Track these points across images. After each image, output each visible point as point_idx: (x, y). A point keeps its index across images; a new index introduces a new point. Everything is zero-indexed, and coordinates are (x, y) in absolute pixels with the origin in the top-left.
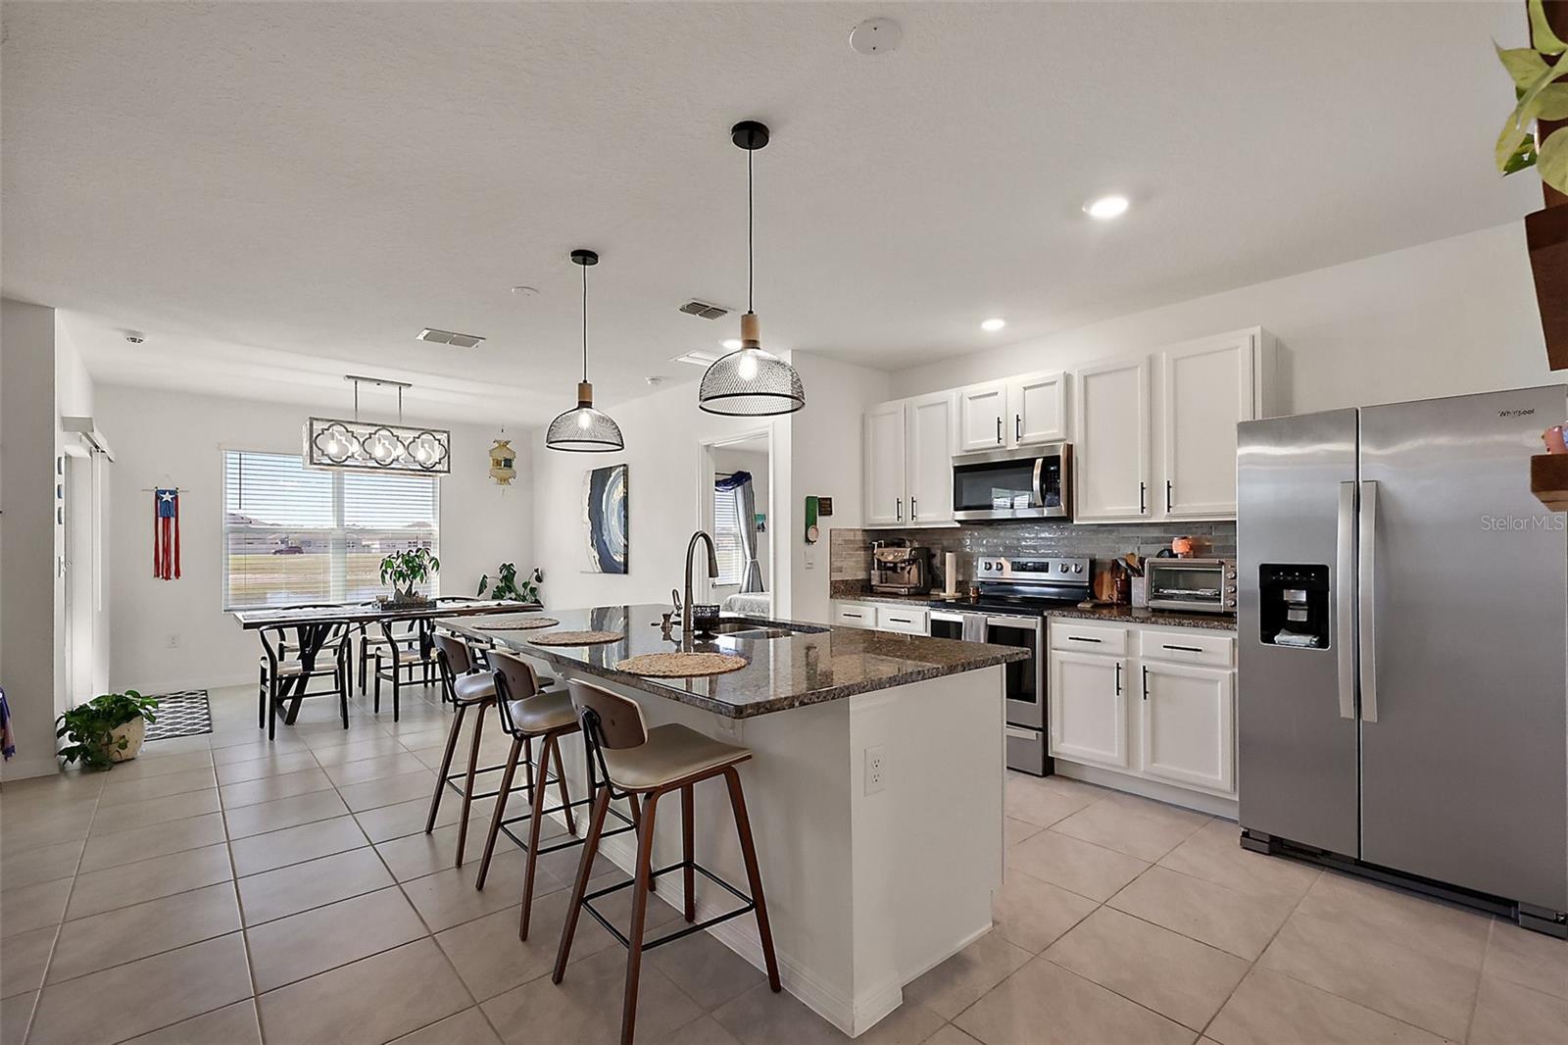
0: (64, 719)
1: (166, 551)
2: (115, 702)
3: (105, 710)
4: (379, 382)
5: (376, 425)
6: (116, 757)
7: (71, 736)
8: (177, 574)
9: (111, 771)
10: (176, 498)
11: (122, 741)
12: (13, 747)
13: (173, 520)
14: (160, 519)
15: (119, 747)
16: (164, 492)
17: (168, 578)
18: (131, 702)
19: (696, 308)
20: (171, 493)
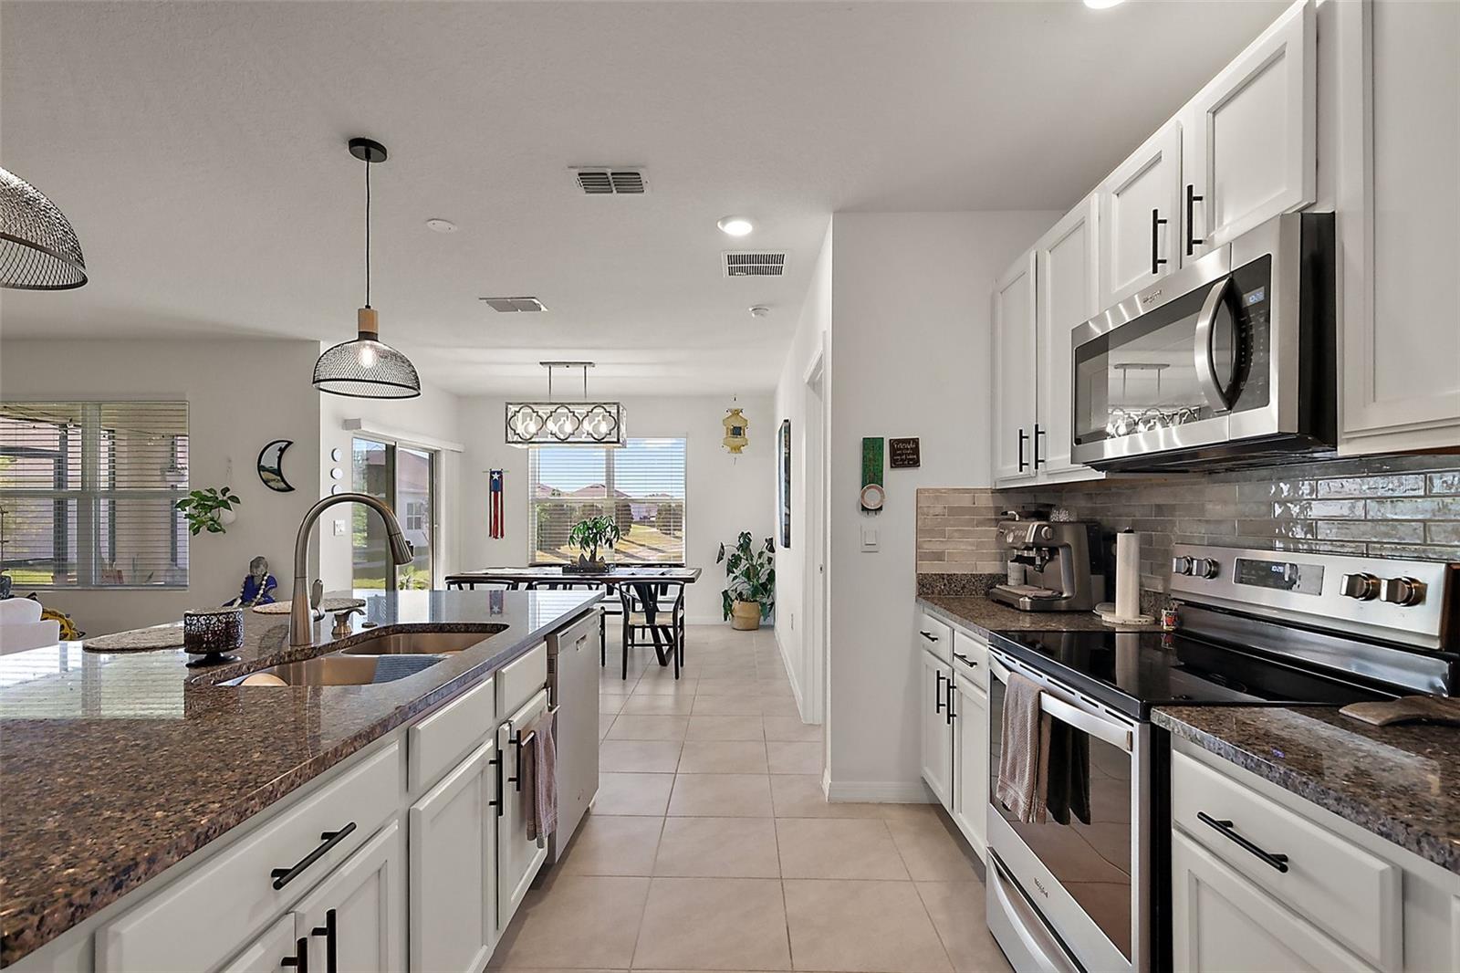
1: (496, 517)
4: (568, 364)
5: (556, 404)
8: (502, 535)
10: (501, 477)
13: (499, 493)
14: (493, 493)
16: (494, 473)
17: (496, 538)
19: (594, 181)
20: (498, 473)
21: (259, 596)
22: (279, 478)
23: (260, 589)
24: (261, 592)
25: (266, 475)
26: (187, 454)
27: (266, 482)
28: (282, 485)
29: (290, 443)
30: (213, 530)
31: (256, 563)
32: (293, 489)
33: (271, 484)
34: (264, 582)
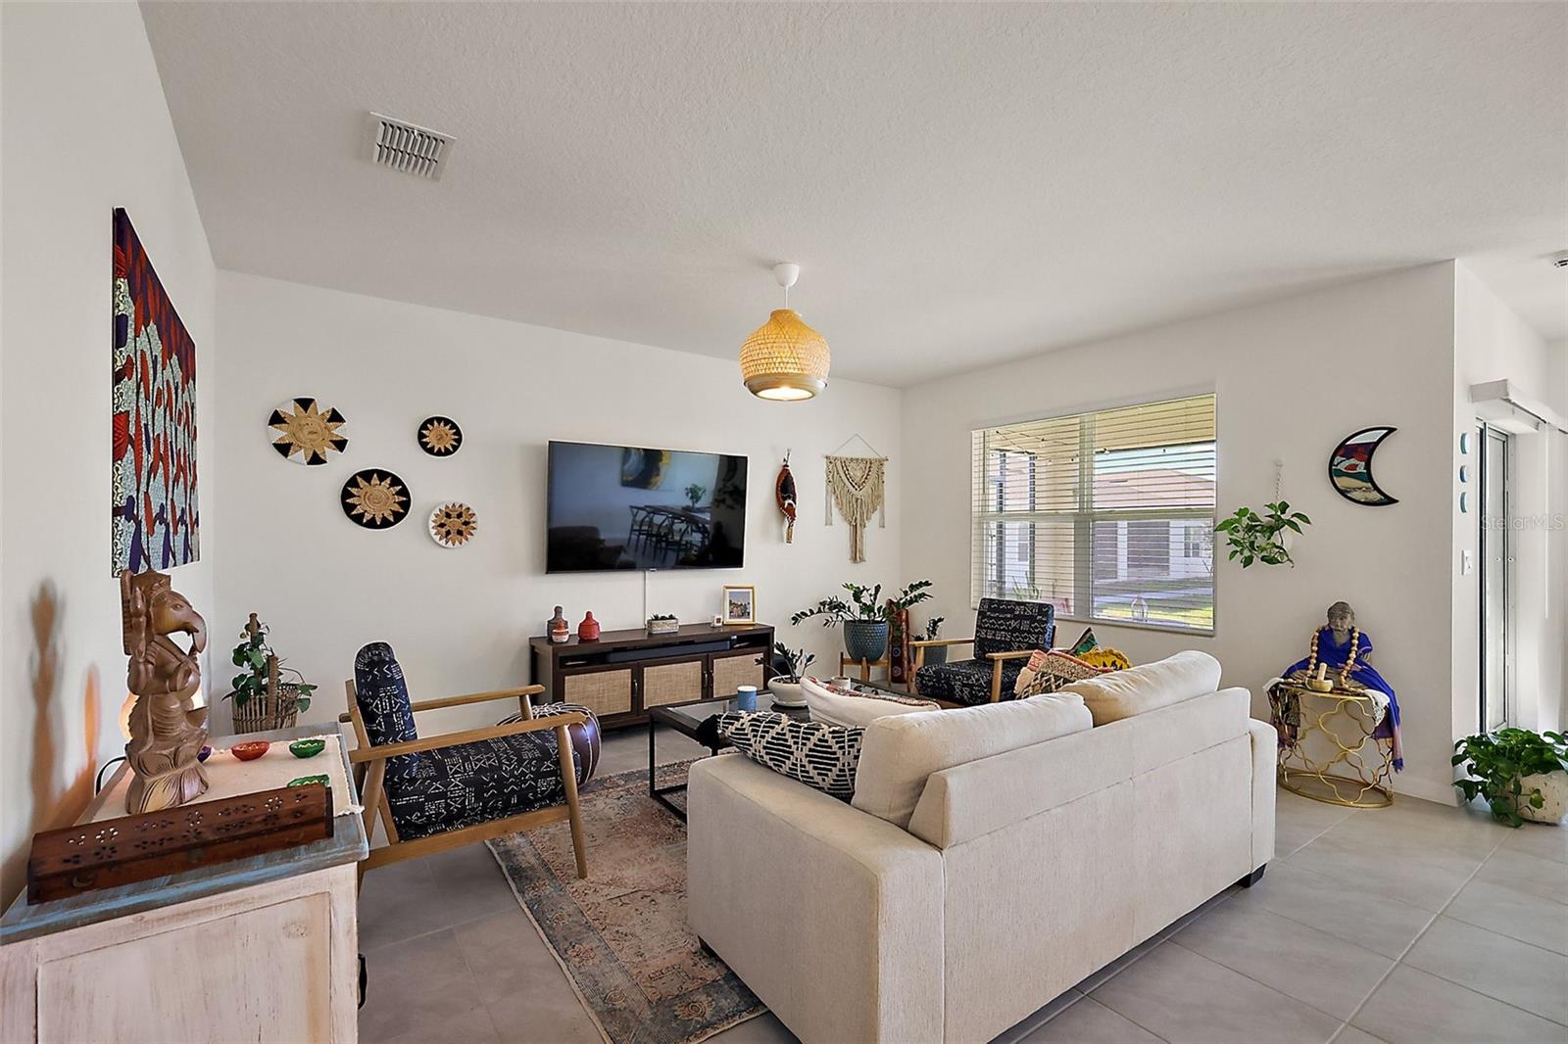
0: (1465, 744)
2: (1529, 741)
3: (1512, 748)
6: (1527, 814)
7: (1470, 767)
9: (1517, 831)
11: (1535, 795)
12: (1401, 759)
15: (1531, 802)
18: (1549, 748)
21: (1351, 662)
22: (1369, 485)
23: (1350, 652)
24: (1353, 655)
25: (1342, 482)
26: (1215, 469)
27: (1343, 493)
28: (1375, 496)
29: (1391, 430)
30: (1271, 561)
31: (1338, 611)
32: (1397, 501)
33: (1355, 495)
34: (1356, 642)
